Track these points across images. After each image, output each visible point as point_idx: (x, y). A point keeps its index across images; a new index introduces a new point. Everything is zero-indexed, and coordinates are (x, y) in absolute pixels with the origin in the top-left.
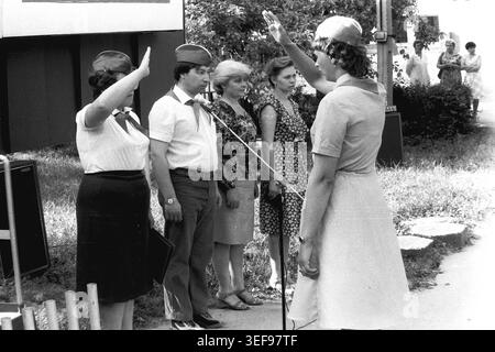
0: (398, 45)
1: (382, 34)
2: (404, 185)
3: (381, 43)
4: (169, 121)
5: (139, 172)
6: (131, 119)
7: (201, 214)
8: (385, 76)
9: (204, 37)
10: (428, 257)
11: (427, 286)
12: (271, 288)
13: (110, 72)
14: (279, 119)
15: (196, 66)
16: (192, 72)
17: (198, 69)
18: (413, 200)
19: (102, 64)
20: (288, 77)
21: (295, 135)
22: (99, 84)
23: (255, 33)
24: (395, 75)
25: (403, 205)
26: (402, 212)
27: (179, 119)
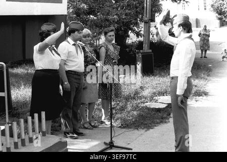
0: (151, 23)
1: (146, 18)
2: (157, 82)
3: (146, 22)
6: (54, 50)
8: (147, 37)
9: (71, 17)
10: (166, 111)
11: (166, 122)
12: (102, 121)
13: (48, 31)
14: (107, 53)
15: (77, 30)
16: (76, 33)
17: (78, 32)
18: (159, 89)
19: (45, 28)
20: (110, 36)
21: (113, 59)
23: (91, 16)
24: (151, 36)
25: (155, 91)
26: (154, 93)
27: (70, 50)
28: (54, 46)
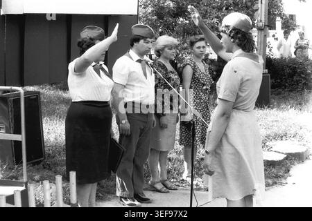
0: (270, 31)
1: (261, 24)
2: (270, 119)
3: (260, 29)
4: (125, 72)
5: (107, 102)
6: (103, 69)
7: (142, 131)
8: (262, 50)
9: (149, 20)
10: (283, 165)
11: (281, 184)
12: (183, 180)
13: (91, 39)
14: (194, 74)
15: (144, 38)
16: (142, 41)
17: (145, 40)
18: (275, 130)
19: (86, 34)
20: (199, 48)
21: (204, 85)
22: (84, 46)
23: (181, 19)
24: (268, 50)
25: (269, 132)
26: (268, 137)
27: (132, 70)
28: (102, 63)
